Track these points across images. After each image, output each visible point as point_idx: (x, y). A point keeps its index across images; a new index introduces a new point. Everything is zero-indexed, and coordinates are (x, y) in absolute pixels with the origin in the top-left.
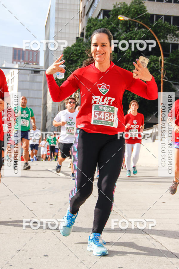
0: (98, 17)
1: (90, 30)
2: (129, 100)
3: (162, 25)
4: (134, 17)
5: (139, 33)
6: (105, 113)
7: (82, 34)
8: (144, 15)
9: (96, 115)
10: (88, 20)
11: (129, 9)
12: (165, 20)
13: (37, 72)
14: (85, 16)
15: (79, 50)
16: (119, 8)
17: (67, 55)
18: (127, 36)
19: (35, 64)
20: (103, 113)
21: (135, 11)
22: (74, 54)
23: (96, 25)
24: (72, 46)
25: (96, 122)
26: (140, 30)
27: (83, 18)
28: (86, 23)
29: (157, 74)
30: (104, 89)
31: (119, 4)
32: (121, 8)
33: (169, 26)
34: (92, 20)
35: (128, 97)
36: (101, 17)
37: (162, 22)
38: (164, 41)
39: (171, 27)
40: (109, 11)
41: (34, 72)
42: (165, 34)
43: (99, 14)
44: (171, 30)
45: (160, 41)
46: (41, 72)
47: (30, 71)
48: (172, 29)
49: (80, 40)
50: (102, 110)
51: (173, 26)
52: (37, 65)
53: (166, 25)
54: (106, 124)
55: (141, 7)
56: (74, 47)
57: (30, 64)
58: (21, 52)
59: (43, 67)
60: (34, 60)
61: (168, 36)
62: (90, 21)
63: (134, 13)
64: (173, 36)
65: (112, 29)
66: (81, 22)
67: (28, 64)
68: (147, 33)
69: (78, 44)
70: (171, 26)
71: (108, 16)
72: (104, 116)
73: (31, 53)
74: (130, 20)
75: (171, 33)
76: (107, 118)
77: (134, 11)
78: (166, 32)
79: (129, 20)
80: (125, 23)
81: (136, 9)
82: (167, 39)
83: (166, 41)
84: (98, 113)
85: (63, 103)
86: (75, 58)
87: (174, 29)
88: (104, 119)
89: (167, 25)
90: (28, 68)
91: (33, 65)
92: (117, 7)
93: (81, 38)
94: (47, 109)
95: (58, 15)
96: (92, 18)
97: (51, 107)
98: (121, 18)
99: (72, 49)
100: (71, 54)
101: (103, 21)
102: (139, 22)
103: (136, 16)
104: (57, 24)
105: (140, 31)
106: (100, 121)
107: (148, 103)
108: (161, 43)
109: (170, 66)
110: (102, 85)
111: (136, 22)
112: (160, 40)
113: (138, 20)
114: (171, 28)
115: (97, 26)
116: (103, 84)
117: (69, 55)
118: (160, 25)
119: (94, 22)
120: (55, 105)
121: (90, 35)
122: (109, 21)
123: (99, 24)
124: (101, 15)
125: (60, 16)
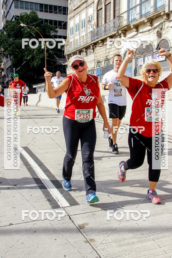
0: (12, 19)
1: (7, 27)
7: (4, 28)
11: (29, 16)
15: (1, 39)
16: (23, 15)
23: (10, 24)
31: (23, 13)
36: (14, 20)
40: (18, 17)
42: (49, 31)
44: (53, 28)
51: (54, 26)
53: (50, 26)
55: (35, 15)
62: (7, 22)
64: (54, 32)
65: (20, 27)
66: (3, 21)
75: (53, 30)
78: (50, 29)
81: (32, 16)
83: (50, 34)
96: (8, 20)
101: (15, 22)
121: (7, 30)
122: (18, 22)
123: (12, 24)
124: (14, 18)
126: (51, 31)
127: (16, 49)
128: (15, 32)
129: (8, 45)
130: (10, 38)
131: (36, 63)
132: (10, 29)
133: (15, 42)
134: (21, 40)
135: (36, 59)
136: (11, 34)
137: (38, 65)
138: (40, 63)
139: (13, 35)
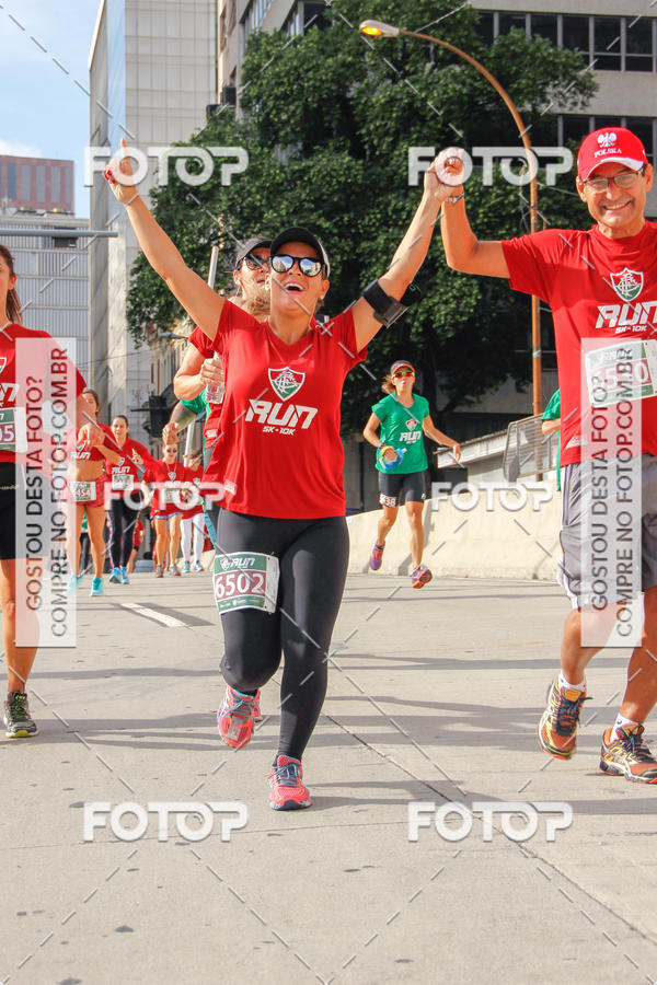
0: (285, 27)
1: (258, 76)
2: (414, 330)
3: (526, 48)
4: (419, 23)
5: (440, 80)
7: (229, 94)
8: (456, 13)
10: (249, 42)
12: (534, 29)
13: (64, 240)
14: (238, 26)
18: (397, 93)
19: (59, 213)
23: (279, 57)
26: (444, 70)
27: (230, 33)
28: (242, 52)
29: (515, 230)
33: (551, 50)
34: (263, 40)
35: (409, 321)
36: (296, 29)
37: (524, 37)
38: (534, 106)
39: (556, 55)
41: (52, 242)
42: (539, 82)
44: (561, 67)
45: (520, 110)
46: (80, 242)
47: (40, 239)
48: (561, 63)
49: (223, 114)
51: (566, 51)
52: (66, 214)
53: (538, 48)
56: (200, 141)
57: (39, 211)
58: (4, 170)
59: (89, 223)
60: (55, 198)
61: (549, 89)
62: (254, 43)
63: (420, 9)
64: (566, 88)
65: (341, 70)
66: (222, 49)
67: (32, 212)
68: (469, 81)
69: (216, 132)
70: (559, 51)
71: (323, 23)
73: (41, 170)
74: (403, 37)
75: (560, 78)
78: (542, 74)
79: (400, 33)
80: (387, 47)
82: (544, 100)
83: (543, 109)
85: (168, 353)
87: (571, 61)
89: (543, 47)
90: (34, 230)
91: (53, 216)
93: (226, 107)
94: (110, 378)
95: (136, 27)
96: (261, 34)
97: (123, 368)
98: (371, 28)
101: (305, 41)
102: (438, 41)
103: (425, 20)
104: (134, 62)
105: (445, 75)
107: (484, 339)
108: (523, 115)
109: (563, 197)
111: (428, 42)
112: (518, 103)
113: (434, 36)
114: (557, 61)
115: (285, 60)
118: (518, 50)
119: (269, 48)
120: (139, 363)
121: (258, 98)
122: (327, 43)
123: (289, 53)
124: (298, 19)
125: (144, 31)
126: (546, 84)
127: (314, 217)
128: (306, 107)
129: (261, 189)
130: (271, 147)
131: (446, 302)
132: (280, 84)
133: (309, 168)
134: (350, 154)
135: (445, 279)
136: (284, 117)
137: (465, 318)
138: (477, 300)
139: (296, 124)
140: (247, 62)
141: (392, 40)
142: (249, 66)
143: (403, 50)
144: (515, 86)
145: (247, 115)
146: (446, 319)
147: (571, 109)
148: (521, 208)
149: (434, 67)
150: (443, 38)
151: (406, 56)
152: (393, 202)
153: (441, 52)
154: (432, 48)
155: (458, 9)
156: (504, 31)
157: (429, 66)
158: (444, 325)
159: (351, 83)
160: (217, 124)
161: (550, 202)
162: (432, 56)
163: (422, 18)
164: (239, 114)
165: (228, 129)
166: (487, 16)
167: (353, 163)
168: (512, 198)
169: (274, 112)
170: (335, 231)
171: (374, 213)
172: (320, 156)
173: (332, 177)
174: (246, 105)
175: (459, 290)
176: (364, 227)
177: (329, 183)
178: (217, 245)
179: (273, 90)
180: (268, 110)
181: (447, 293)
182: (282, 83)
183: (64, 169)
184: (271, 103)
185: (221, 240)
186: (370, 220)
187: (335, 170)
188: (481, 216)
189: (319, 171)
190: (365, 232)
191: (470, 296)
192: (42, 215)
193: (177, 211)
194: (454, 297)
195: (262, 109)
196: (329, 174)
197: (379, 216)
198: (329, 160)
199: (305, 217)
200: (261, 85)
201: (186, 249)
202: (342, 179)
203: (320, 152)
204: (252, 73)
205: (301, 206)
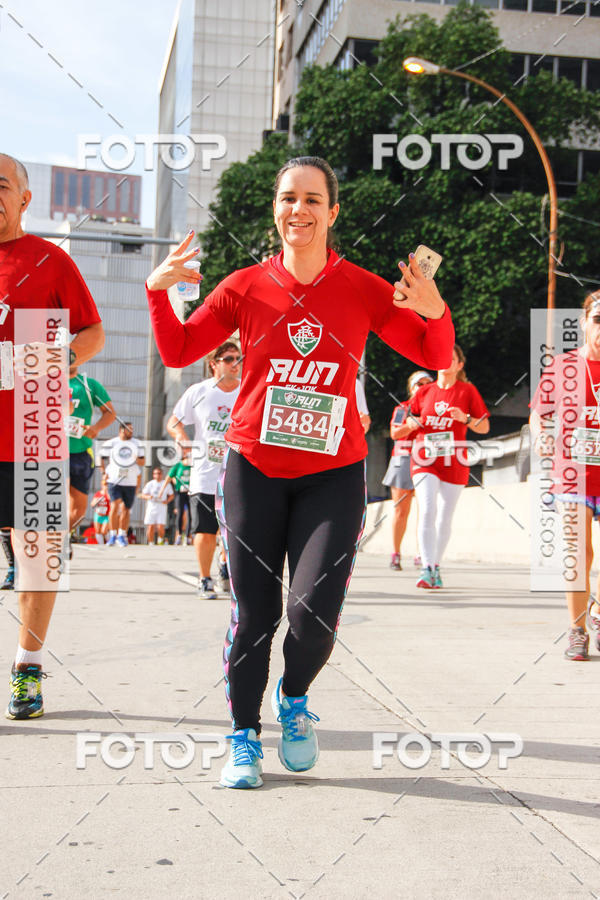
0: (336, 62)
1: (311, 106)
3: (553, 89)
4: (457, 62)
5: (473, 115)
6: (301, 413)
7: (284, 121)
8: (491, 54)
9: (274, 416)
10: (304, 75)
11: (441, 36)
12: (562, 72)
13: (131, 246)
14: (294, 60)
16: (405, 32)
17: (232, 190)
18: (435, 125)
19: (127, 222)
20: (295, 414)
21: (462, 42)
22: (255, 186)
23: (330, 89)
24: (251, 161)
25: (274, 438)
26: (478, 106)
27: (287, 66)
28: (297, 83)
29: (535, 252)
30: (306, 338)
31: (406, 21)
32: (413, 31)
33: (575, 91)
34: (317, 73)
36: (346, 64)
37: (551, 78)
38: (558, 142)
39: (580, 96)
40: (375, 43)
41: (121, 247)
42: (563, 120)
43: (341, 55)
44: (584, 107)
45: (545, 144)
46: (145, 248)
47: (110, 244)
48: (584, 103)
49: (277, 139)
50: (293, 405)
51: (589, 93)
52: (133, 223)
53: (564, 89)
54: (303, 446)
55: (481, 30)
56: (255, 163)
57: (110, 220)
58: (80, 182)
59: (154, 232)
60: (124, 208)
61: (572, 127)
62: (308, 76)
63: (458, 50)
64: (589, 126)
65: (386, 103)
66: (279, 79)
67: (103, 220)
68: (500, 117)
69: (271, 154)
70: (582, 91)
71: (371, 61)
72: (299, 422)
73: (112, 184)
74: (442, 74)
75: (583, 117)
76: (306, 428)
77: (457, 42)
78: (567, 112)
79: (440, 71)
80: (427, 83)
81: (463, 35)
82: (567, 136)
83: (565, 143)
84: (282, 411)
86: (259, 200)
87: (592, 102)
88: (297, 429)
89: (568, 88)
90: (104, 236)
91: (121, 225)
92: (400, 30)
93: (280, 133)
95: (203, 57)
96: (316, 68)
98: (414, 66)
99: (249, 169)
100: (247, 188)
101: (354, 75)
102: (473, 79)
103: (463, 60)
104: (199, 88)
105: (479, 111)
106: (285, 436)
107: (503, 350)
108: (547, 150)
109: (579, 225)
110: (299, 327)
111: (465, 80)
112: (543, 138)
113: (470, 74)
114: (581, 101)
115: (334, 92)
116: (305, 324)
117: (239, 191)
118: (546, 91)
119: (322, 80)
121: (310, 124)
123: (339, 86)
124: (349, 54)
125: (209, 61)
126: (569, 122)
128: (352, 134)
131: (471, 316)
132: (329, 113)
134: (389, 179)
135: (470, 295)
136: (332, 143)
137: (486, 330)
138: (498, 315)
139: (343, 149)
140: (301, 93)
141: (432, 77)
142: (302, 96)
143: (443, 86)
144: (541, 122)
145: (299, 140)
146: (469, 330)
147: (591, 145)
148: (542, 233)
149: (468, 104)
150: (478, 77)
151: (444, 92)
152: (427, 224)
153: (476, 90)
154: (468, 85)
155: (493, 51)
156: (534, 71)
157: (464, 102)
158: (468, 335)
159: (393, 116)
160: (271, 147)
161: (568, 229)
162: (468, 93)
163: (460, 58)
164: (292, 139)
165: (281, 152)
166: (519, 58)
167: (392, 187)
168: (534, 223)
169: (323, 139)
170: (373, 247)
171: (409, 233)
172: (362, 180)
173: (373, 199)
174: (298, 131)
175: (482, 305)
176: (400, 244)
177: (370, 205)
178: (268, 255)
179: (322, 118)
180: (317, 137)
181: (470, 306)
182: (331, 113)
183: (134, 182)
184: (321, 131)
185: (271, 252)
186: (405, 239)
187: (376, 193)
188: (505, 239)
189: (362, 193)
190: (400, 249)
191: (492, 310)
192: (111, 223)
193: (233, 224)
194: (478, 311)
195: (313, 135)
196: (370, 196)
197: (413, 236)
198: (371, 184)
199: (346, 234)
200: (313, 113)
201: (240, 259)
202: (382, 201)
203: (362, 176)
204: (305, 103)
205: (344, 223)
